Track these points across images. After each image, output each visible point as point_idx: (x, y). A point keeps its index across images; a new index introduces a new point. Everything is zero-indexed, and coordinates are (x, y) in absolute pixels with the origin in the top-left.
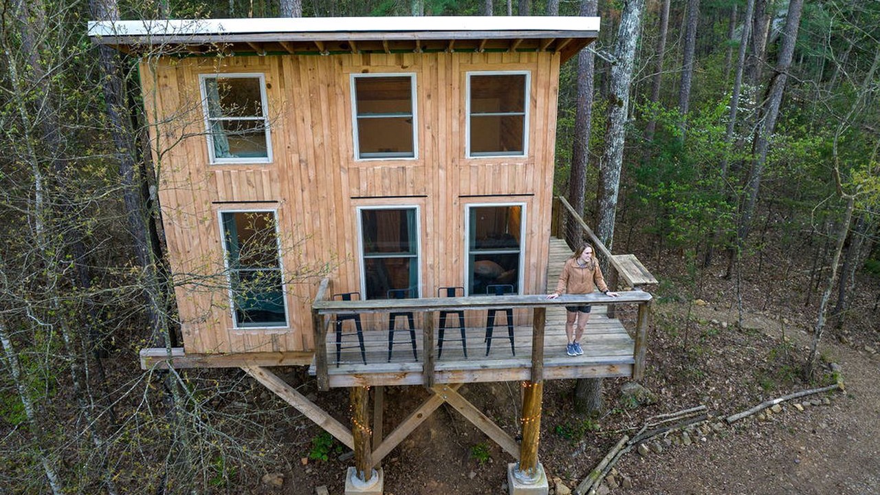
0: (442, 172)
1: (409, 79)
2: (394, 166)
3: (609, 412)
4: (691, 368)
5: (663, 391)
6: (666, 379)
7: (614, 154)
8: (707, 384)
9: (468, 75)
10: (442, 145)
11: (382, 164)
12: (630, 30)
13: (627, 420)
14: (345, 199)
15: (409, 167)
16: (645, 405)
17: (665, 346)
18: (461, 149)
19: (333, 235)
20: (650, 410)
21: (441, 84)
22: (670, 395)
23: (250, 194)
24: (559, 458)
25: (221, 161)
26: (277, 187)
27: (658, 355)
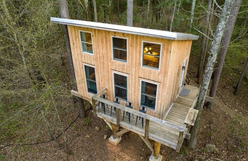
0: (134, 69)
1: (126, 40)
2: (122, 64)
3: (197, 150)
4: (239, 148)
5: (224, 151)
6: (227, 148)
7: (207, 72)
8: (243, 157)
9: (143, 41)
10: (134, 61)
11: (119, 62)
12: (220, 29)
13: (203, 155)
14: (110, 69)
15: (126, 65)
16: (213, 153)
17: (234, 137)
18: (139, 64)
19: (107, 78)
20: (214, 155)
21: (135, 43)
22: (225, 154)
23: (89, 62)
24: (171, 157)
25: (84, 52)
26: (95, 62)
27: (229, 139)
